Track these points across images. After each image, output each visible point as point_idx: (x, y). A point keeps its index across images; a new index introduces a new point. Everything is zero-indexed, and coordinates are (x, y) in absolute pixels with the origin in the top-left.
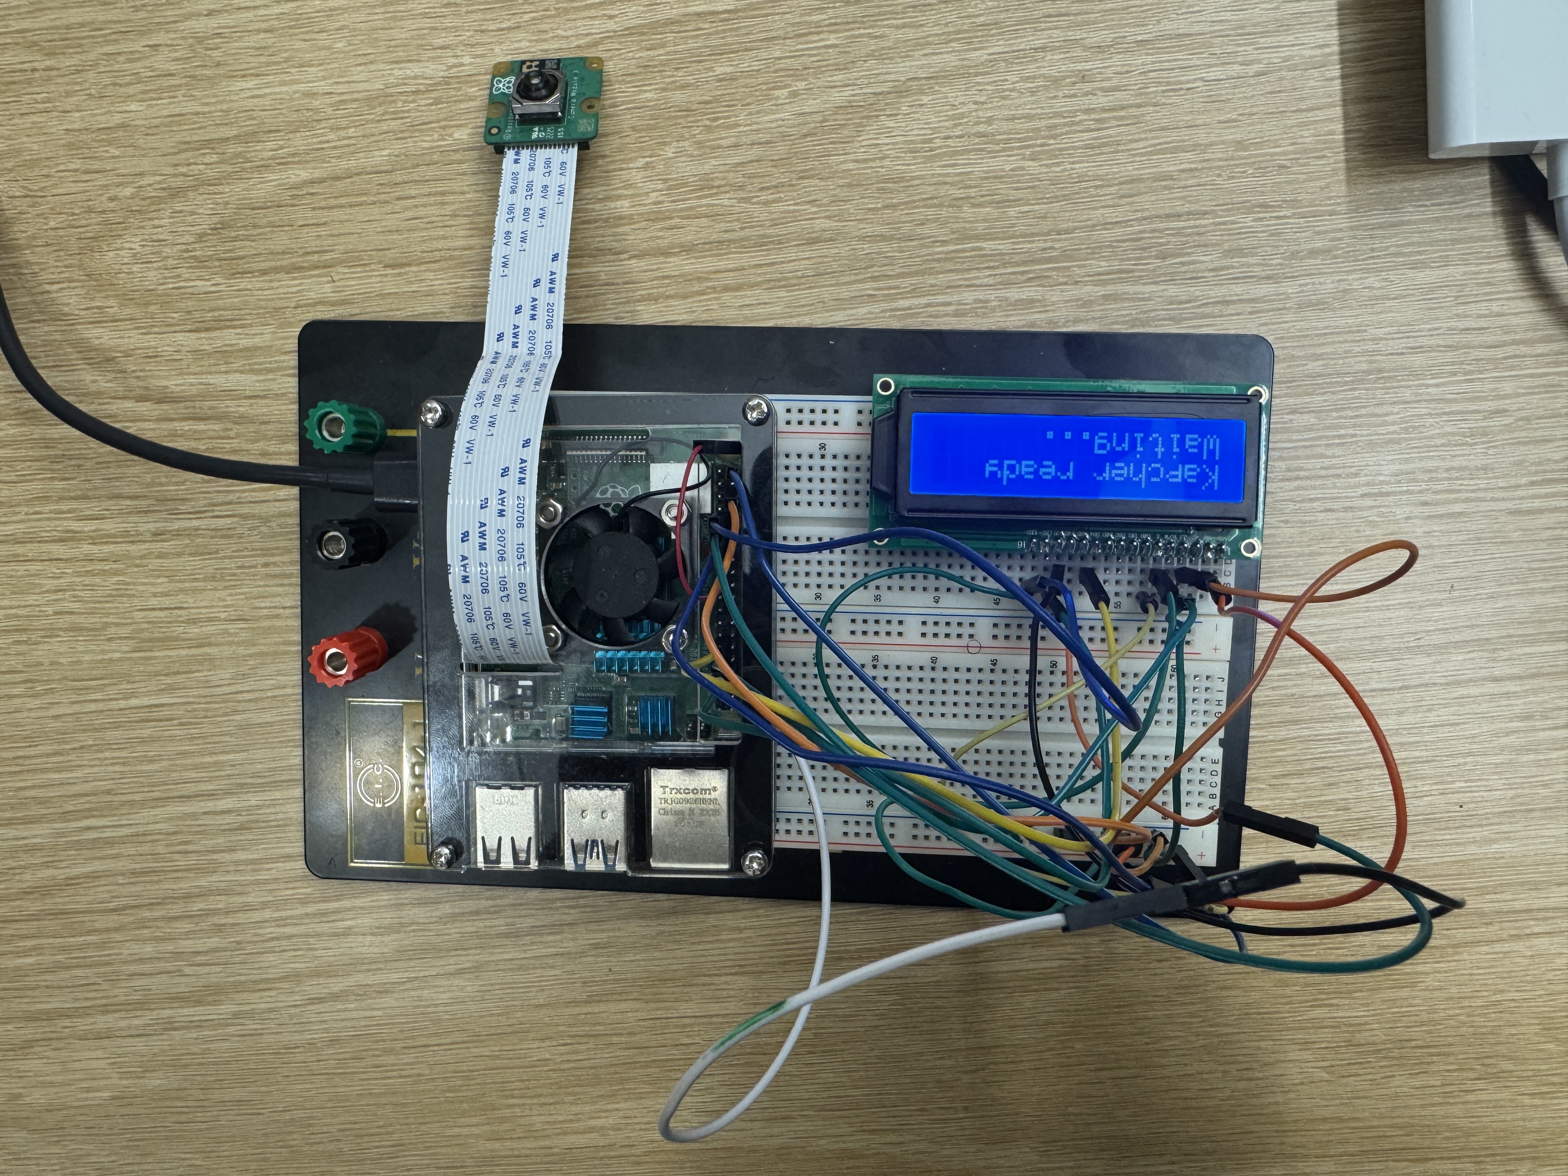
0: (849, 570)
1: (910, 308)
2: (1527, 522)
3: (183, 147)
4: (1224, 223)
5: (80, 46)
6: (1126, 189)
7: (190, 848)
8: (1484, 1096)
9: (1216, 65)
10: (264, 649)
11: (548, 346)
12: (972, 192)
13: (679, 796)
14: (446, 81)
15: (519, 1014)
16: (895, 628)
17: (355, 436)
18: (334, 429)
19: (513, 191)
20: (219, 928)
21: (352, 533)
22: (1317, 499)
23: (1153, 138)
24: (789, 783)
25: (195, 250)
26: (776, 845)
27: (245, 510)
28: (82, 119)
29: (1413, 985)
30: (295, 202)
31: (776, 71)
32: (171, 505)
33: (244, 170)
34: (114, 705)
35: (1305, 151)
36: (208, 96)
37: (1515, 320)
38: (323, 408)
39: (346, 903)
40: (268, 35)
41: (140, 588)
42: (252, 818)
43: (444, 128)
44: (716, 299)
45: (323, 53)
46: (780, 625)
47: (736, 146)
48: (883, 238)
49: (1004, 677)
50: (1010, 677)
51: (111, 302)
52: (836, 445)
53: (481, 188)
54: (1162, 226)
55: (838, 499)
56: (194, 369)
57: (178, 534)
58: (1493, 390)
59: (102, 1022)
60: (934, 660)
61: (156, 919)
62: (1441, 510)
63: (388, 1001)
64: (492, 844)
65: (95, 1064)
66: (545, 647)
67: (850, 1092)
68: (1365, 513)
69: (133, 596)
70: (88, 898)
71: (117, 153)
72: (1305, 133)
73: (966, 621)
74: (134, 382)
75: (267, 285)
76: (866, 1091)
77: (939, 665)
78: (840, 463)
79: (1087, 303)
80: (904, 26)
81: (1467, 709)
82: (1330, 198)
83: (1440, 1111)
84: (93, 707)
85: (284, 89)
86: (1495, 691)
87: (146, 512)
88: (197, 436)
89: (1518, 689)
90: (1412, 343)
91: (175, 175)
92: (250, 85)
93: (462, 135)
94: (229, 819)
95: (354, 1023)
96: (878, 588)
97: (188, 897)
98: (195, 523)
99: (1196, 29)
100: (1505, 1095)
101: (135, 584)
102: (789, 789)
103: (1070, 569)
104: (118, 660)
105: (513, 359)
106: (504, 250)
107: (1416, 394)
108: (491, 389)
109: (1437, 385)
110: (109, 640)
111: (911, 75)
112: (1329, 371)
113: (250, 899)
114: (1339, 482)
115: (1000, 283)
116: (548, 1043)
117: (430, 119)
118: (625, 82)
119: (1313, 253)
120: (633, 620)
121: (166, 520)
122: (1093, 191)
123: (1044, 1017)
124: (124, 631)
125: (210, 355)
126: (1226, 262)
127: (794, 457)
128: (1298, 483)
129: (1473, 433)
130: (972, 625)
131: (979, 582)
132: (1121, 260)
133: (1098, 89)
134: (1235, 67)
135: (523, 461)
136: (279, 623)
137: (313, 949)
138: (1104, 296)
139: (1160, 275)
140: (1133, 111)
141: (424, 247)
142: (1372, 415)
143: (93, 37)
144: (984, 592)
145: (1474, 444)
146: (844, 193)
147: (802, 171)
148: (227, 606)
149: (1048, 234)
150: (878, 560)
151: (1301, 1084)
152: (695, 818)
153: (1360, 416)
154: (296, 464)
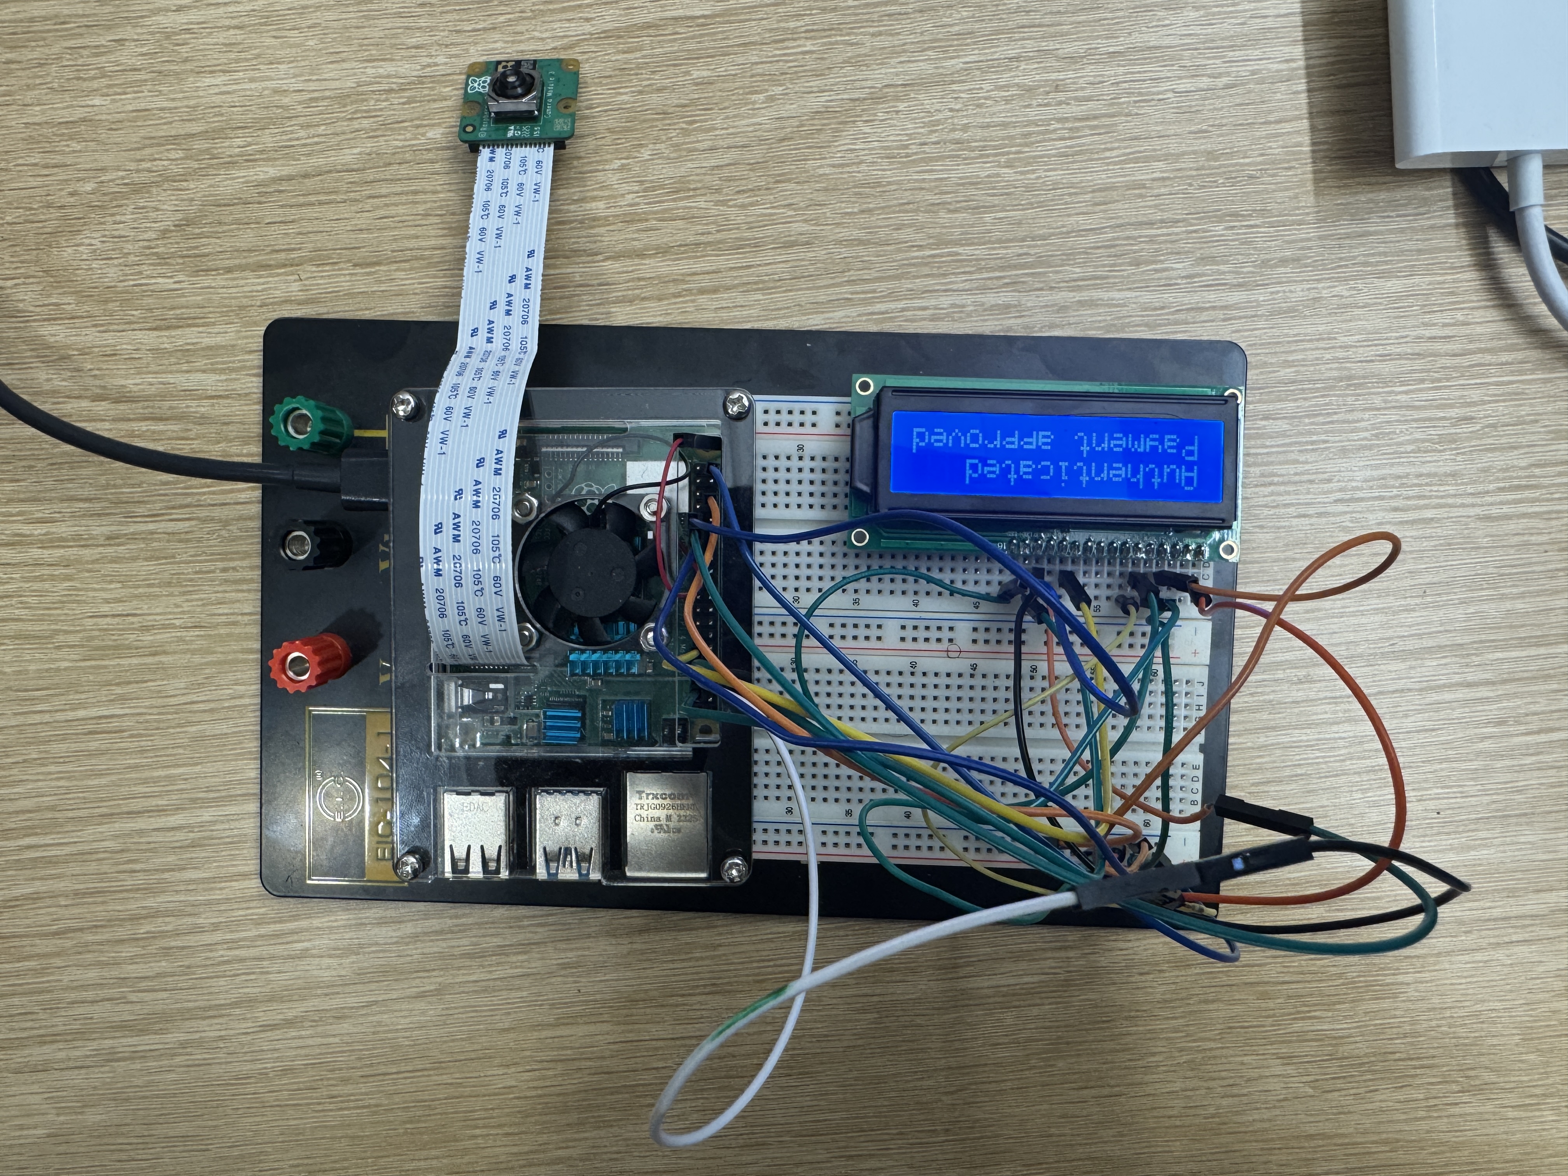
0: (827, 573)
1: (887, 312)
2: (1495, 528)
3: (147, 142)
4: (1195, 231)
5: (44, 39)
6: (1099, 197)
7: (138, 867)
8: (1469, 1110)
9: (1186, 77)
10: (221, 657)
11: (524, 340)
12: (948, 198)
13: (656, 802)
14: (421, 80)
15: (484, 1039)
16: (874, 632)
17: (322, 433)
18: (300, 426)
19: (488, 188)
20: (167, 952)
21: (317, 533)
22: (1292, 505)
23: (1126, 148)
24: (767, 792)
25: (157, 246)
26: (755, 856)
27: (203, 513)
28: (43, 112)
29: (1395, 996)
30: (263, 199)
31: (752, 76)
32: (129, 508)
33: (210, 166)
34: (60, 716)
35: (1273, 162)
36: (174, 92)
37: (1479, 329)
38: (289, 404)
39: (304, 923)
40: (238, 32)
41: (91, 594)
42: (206, 834)
43: (418, 127)
44: (693, 301)
45: (294, 50)
46: (757, 628)
47: (713, 149)
48: (860, 242)
49: (985, 682)
50: (990, 682)
51: (68, 299)
52: (813, 446)
53: (453, 187)
54: (1135, 233)
55: (817, 501)
56: (154, 368)
57: (133, 537)
58: (1460, 398)
59: (39, 1053)
60: (913, 665)
61: (101, 943)
62: (1412, 516)
63: (345, 1027)
64: (460, 853)
65: (32, 1099)
66: (520, 647)
67: (828, 1116)
68: (1338, 519)
69: (85, 602)
70: (28, 921)
71: (79, 148)
72: (1274, 145)
73: (946, 625)
74: (88, 380)
75: (231, 283)
76: (844, 1115)
77: (919, 670)
78: (818, 464)
79: (1063, 308)
80: (880, 34)
81: (1442, 715)
82: (1298, 208)
83: (1424, 1125)
84: (37, 718)
85: (253, 85)
86: (1469, 696)
87: (99, 515)
88: (155, 436)
89: (1491, 694)
90: (1380, 351)
91: (138, 171)
92: (218, 81)
93: (436, 134)
94: (180, 836)
95: (308, 1051)
96: (856, 591)
97: (135, 919)
98: (151, 527)
99: (1166, 42)
100: (1489, 1107)
101: (86, 590)
102: (766, 798)
103: (1049, 573)
104: (66, 669)
105: (488, 353)
106: (480, 246)
107: (1385, 402)
108: (466, 382)
109: (1406, 393)
110: (58, 648)
111: (886, 82)
112: (1300, 377)
113: (201, 921)
114: (1314, 487)
115: (977, 289)
116: (513, 1069)
117: (403, 117)
118: (599, 84)
119: (1284, 262)
120: (609, 620)
121: (120, 523)
122: (1067, 199)
123: (1026, 1034)
124: (72, 639)
125: (171, 353)
126: (1198, 270)
127: (771, 458)
128: (1272, 488)
129: (1442, 438)
130: (951, 629)
131: (959, 585)
132: (1096, 267)
133: (1071, 98)
134: (1205, 79)
135: (499, 452)
136: (237, 630)
137: (268, 973)
138: (1079, 302)
139: (1134, 282)
140: (1106, 121)
141: (394, 246)
142: (1344, 422)
143: (57, 30)
144: (964, 595)
145: (1444, 450)
146: (821, 197)
147: (779, 175)
148: (183, 613)
149: (1023, 240)
150: (857, 562)
151: (1286, 1099)
152: (672, 825)
153: (1332, 422)
154: (258, 460)
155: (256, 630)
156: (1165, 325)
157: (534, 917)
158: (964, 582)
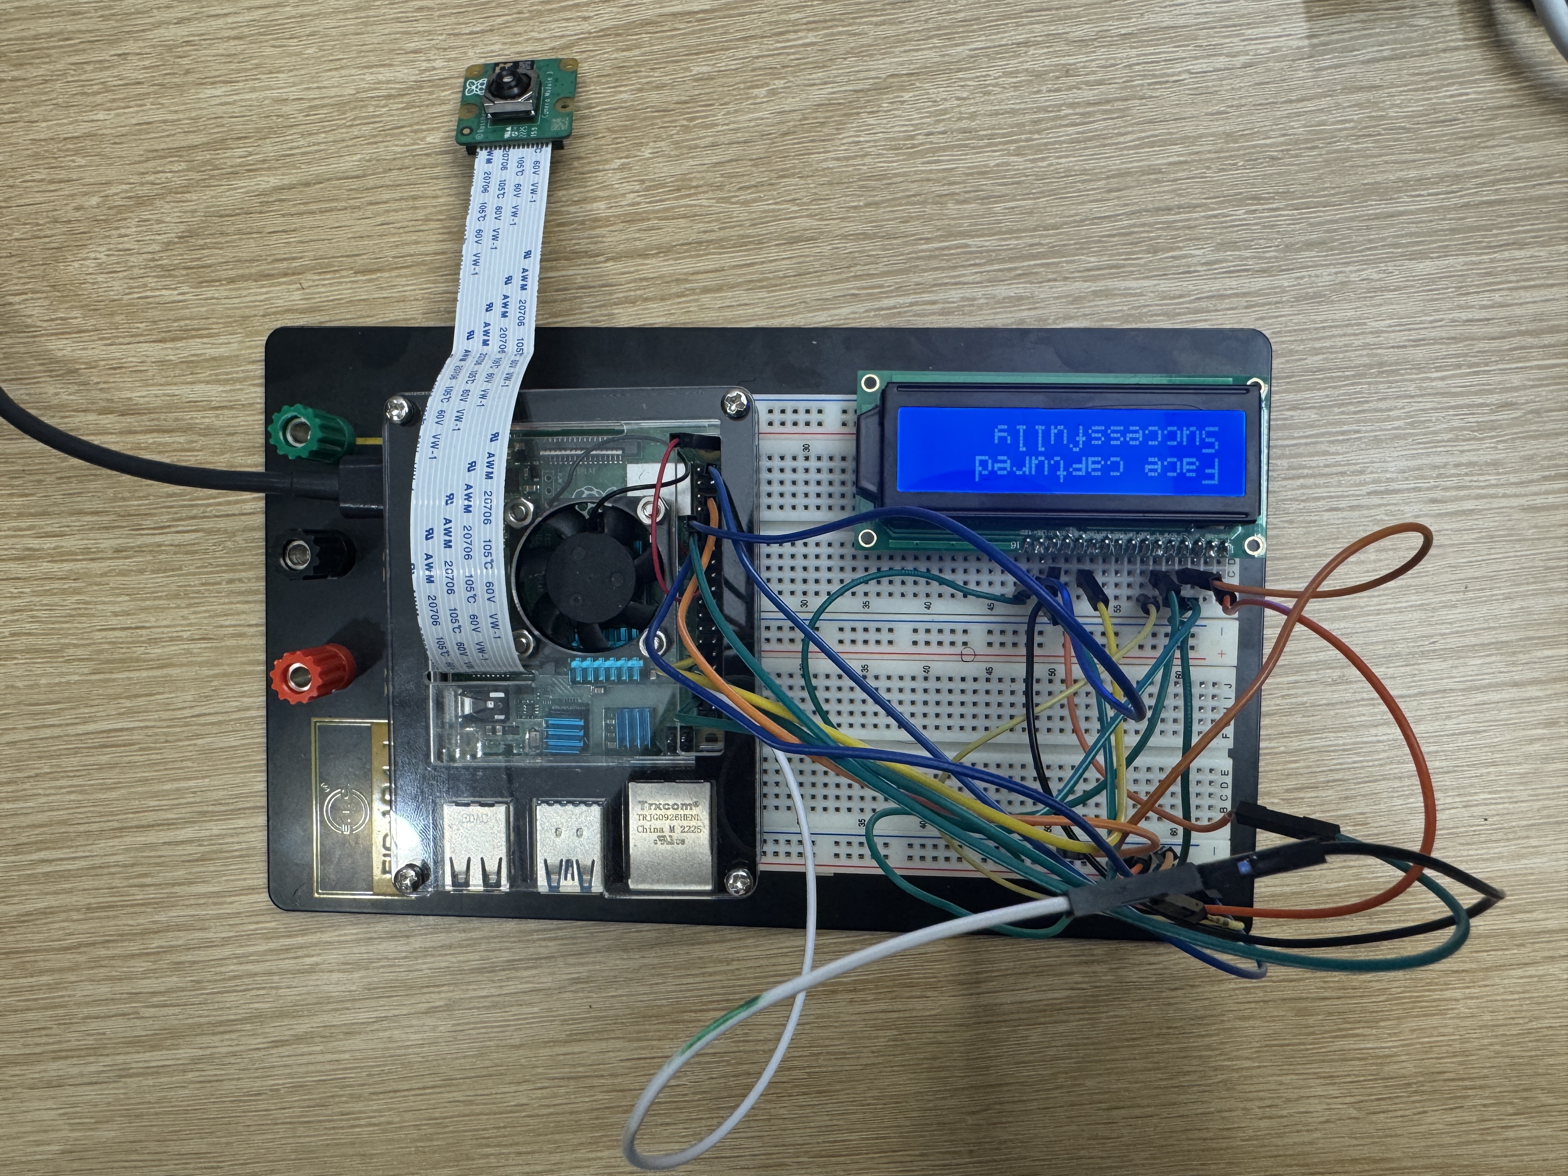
0: (836, 575)
1: (895, 307)
2: (1541, 519)
3: (151, 155)
4: (1215, 216)
5: (49, 56)
6: (1114, 183)
7: (148, 880)
8: (1523, 1133)
9: (1202, 57)
10: (228, 669)
11: (520, 342)
12: (956, 188)
13: (658, 812)
14: (419, 85)
15: (495, 1056)
16: (885, 636)
17: (321, 441)
18: (300, 435)
19: (485, 190)
20: (178, 967)
21: (317, 542)
22: (1323, 498)
23: (1140, 131)
24: (776, 802)
25: (161, 259)
26: (761, 868)
27: (207, 525)
28: (49, 128)
29: (1442, 1013)
30: (265, 209)
31: (753, 70)
32: (136, 520)
33: (212, 177)
34: (71, 730)
35: (1296, 142)
36: (177, 104)
38: (287, 413)
39: (313, 938)
40: (236, 42)
41: (100, 607)
42: (215, 848)
43: (417, 131)
44: (696, 301)
45: (294, 59)
46: (765, 634)
47: (714, 145)
48: (866, 236)
49: (1001, 686)
50: (1006, 687)
51: (75, 313)
52: (821, 445)
53: (451, 192)
54: (1151, 220)
55: (824, 501)
56: (159, 380)
57: (140, 550)
58: (1500, 383)
59: (54, 1069)
60: (927, 669)
61: (113, 958)
62: (1451, 507)
63: (357, 1043)
64: (460, 867)
65: (46, 1115)
66: (516, 654)
67: (846, 1136)
68: (1373, 512)
69: (93, 615)
70: (41, 936)
71: (83, 162)
72: (1296, 124)
73: (959, 628)
74: (95, 394)
75: (234, 294)
76: (864, 1135)
77: (932, 674)
78: (825, 464)
79: (1077, 300)
80: (883, 23)
81: (1488, 716)
83: (1479, 1150)
84: (48, 732)
85: (254, 95)
86: (1516, 696)
87: (107, 528)
88: (161, 448)
89: (1540, 694)
90: (1414, 335)
91: (142, 184)
92: (218, 92)
93: (435, 138)
94: (191, 849)
95: (319, 1067)
96: (866, 594)
97: (145, 933)
98: (158, 539)
99: (1181, 21)
100: (1547, 1131)
101: (96, 603)
102: (777, 808)
103: (1066, 572)
104: (76, 683)
105: (483, 356)
106: (476, 248)
107: (1420, 388)
108: (459, 385)
109: (1443, 379)
110: (68, 661)
111: (892, 72)
112: (1328, 365)
113: (211, 935)
114: (1345, 479)
115: (988, 281)
116: (524, 1087)
117: (402, 123)
118: (599, 83)
119: (1309, 245)
120: (610, 625)
121: (128, 536)
122: (1081, 186)
123: (1051, 1052)
124: (81, 652)
125: (175, 365)
126: (1220, 255)
127: (776, 459)
128: (1301, 481)
129: (1481, 427)
130: (965, 632)
131: (972, 586)
132: (1111, 255)
133: (1083, 83)
134: (1222, 59)
135: (491, 455)
136: (244, 642)
137: (277, 988)
138: (1094, 292)
139: (1150, 271)
140: (1119, 105)
141: (394, 253)
142: (1376, 410)
143: (61, 47)
144: (978, 596)
145: (1483, 439)
146: (825, 191)
147: (782, 170)
148: (190, 625)
149: (1035, 229)
150: (866, 564)
151: (1327, 1121)
152: (675, 836)
153: (1363, 411)
154: (262, 469)
155: (262, 641)
156: (1184, 314)
157: (545, 930)
158: (978, 583)
